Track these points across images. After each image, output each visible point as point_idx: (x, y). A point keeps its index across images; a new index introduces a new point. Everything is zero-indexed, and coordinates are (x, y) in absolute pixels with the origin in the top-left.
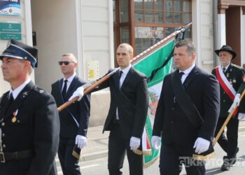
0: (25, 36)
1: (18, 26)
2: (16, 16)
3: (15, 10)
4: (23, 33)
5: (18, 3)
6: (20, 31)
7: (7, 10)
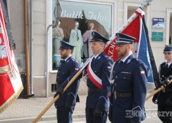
0: (165, 39)
1: (162, 34)
2: (161, 28)
3: (161, 25)
4: (164, 37)
5: (163, 21)
6: (163, 36)
7: (156, 25)
